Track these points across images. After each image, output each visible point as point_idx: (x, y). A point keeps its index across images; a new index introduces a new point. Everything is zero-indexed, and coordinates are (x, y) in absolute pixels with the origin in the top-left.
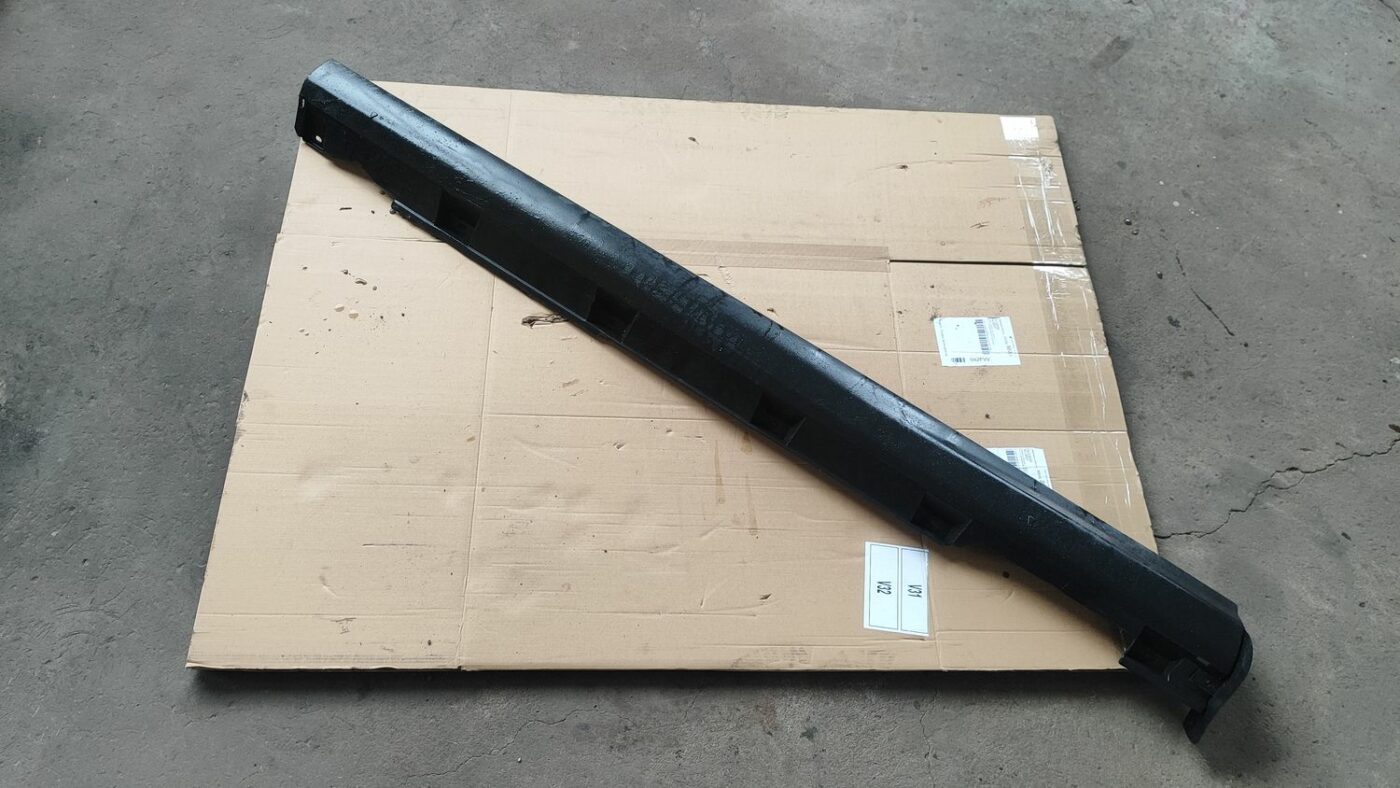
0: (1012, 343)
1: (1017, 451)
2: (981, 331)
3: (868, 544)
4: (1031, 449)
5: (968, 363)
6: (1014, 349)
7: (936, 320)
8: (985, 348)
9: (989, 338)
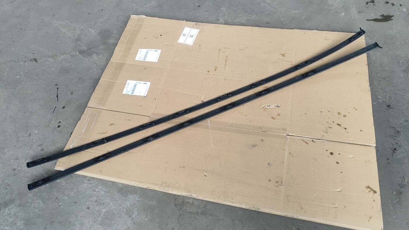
0: (126, 86)
1: (142, 60)
2: (134, 90)
3: (192, 45)
4: (139, 60)
5: (143, 82)
6: (127, 84)
7: (145, 95)
8: (135, 86)
9: (132, 89)
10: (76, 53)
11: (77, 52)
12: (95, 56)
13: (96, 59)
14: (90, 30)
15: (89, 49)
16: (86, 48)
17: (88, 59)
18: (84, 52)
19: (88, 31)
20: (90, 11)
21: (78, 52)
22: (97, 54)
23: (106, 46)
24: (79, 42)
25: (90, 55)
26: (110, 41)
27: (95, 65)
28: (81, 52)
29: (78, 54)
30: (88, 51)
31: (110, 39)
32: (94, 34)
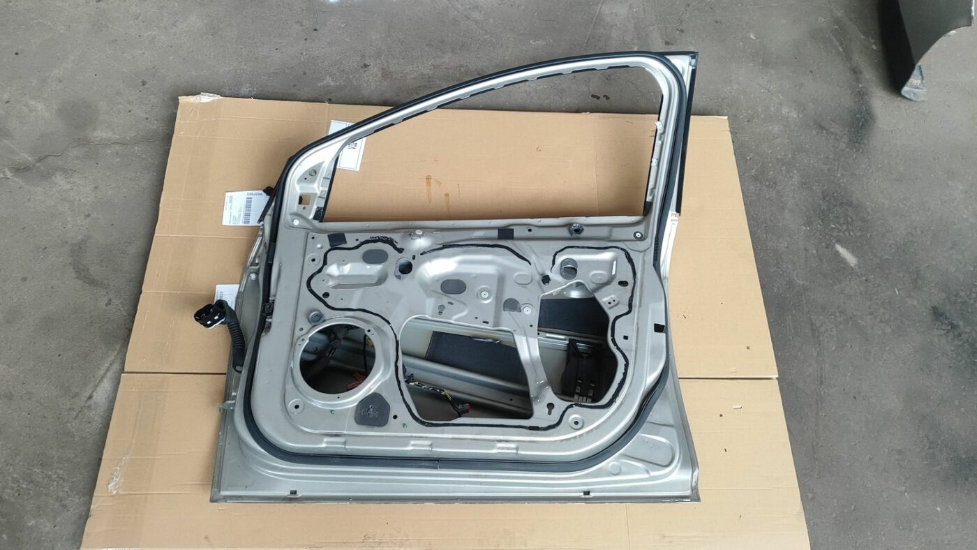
3: (358, 169)
10: (4, 173)
11: (6, 170)
12: (59, 179)
13: (67, 187)
14: (32, 103)
15: (40, 160)
16: (29, 158)
17: (44, 189)
18: (27, 169)
19: (26, 105)
20: (20, 47)
21: (9, 168)
22: (66, 172)
23: (87, 149)
24: (5, 141)
25: (47, 175)
26: (95, 134)
27: (67, 205)
28: (20, 169)
29: (9, 174)
30: (38, 164)
31: (94, 129)
32: (46, 115)
